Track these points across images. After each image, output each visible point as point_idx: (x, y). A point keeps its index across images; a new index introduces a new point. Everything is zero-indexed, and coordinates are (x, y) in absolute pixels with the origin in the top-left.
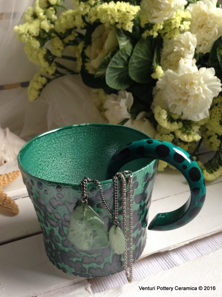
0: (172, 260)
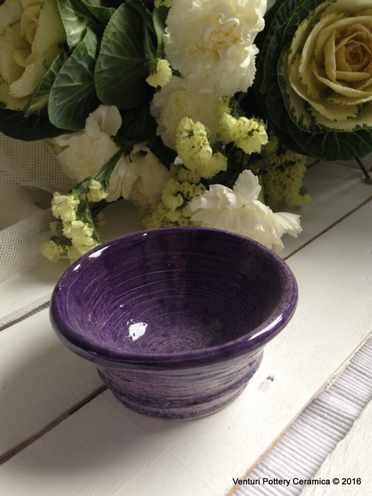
0: (335, 410)
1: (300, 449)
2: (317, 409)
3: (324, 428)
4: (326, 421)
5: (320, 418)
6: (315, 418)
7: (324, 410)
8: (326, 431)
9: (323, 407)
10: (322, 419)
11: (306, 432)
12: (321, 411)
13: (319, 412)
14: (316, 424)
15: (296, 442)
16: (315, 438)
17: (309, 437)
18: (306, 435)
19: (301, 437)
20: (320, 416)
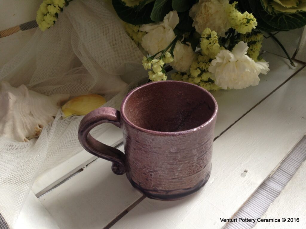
1: (257, 204)
2: (264, 187)
3: (267, 196)
4: (268, 193)
5: (266, 191)
6: (263, 191)
7: (268, 188)
8: (268, 197)
9: (267, 187)
10: (267, 192)
11: (259, 197)
12: (266, 188)
13: (265, 189)
14: (264, 194)
15: (255, 201)
16: (263, 200)
17: (261, 199)
18: (259, 198)
19: (257, 199)
20: (266, 190)
